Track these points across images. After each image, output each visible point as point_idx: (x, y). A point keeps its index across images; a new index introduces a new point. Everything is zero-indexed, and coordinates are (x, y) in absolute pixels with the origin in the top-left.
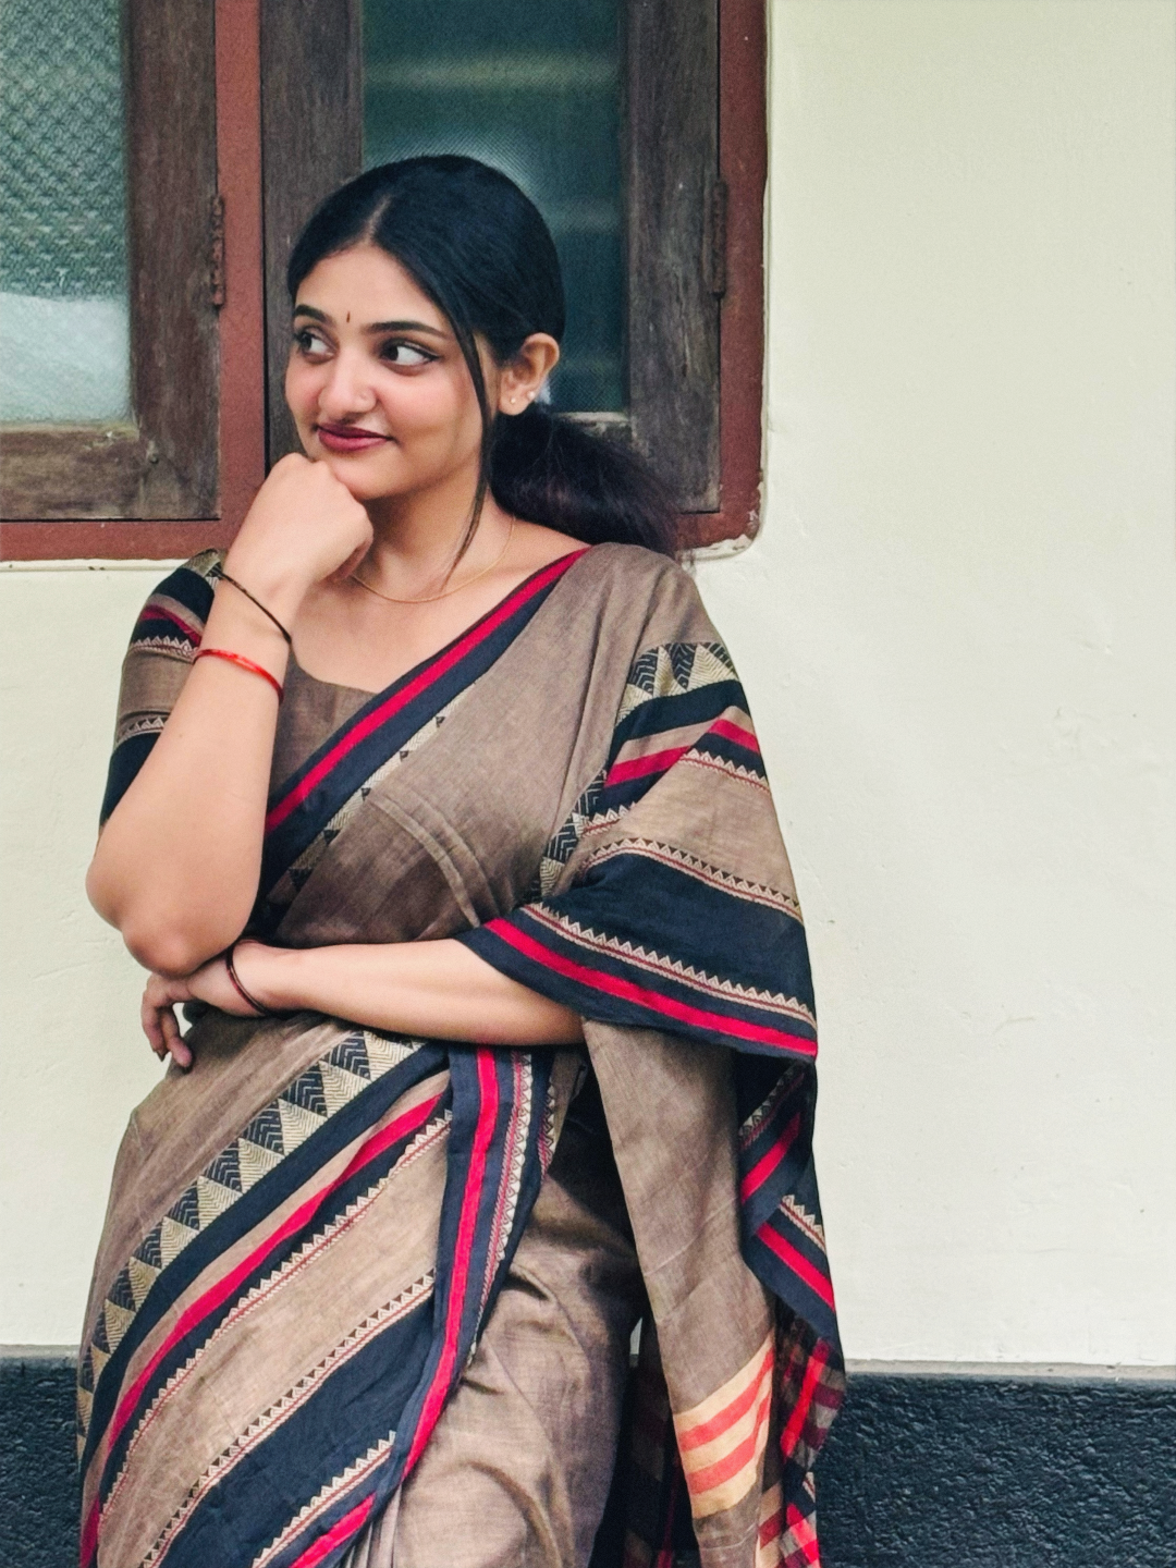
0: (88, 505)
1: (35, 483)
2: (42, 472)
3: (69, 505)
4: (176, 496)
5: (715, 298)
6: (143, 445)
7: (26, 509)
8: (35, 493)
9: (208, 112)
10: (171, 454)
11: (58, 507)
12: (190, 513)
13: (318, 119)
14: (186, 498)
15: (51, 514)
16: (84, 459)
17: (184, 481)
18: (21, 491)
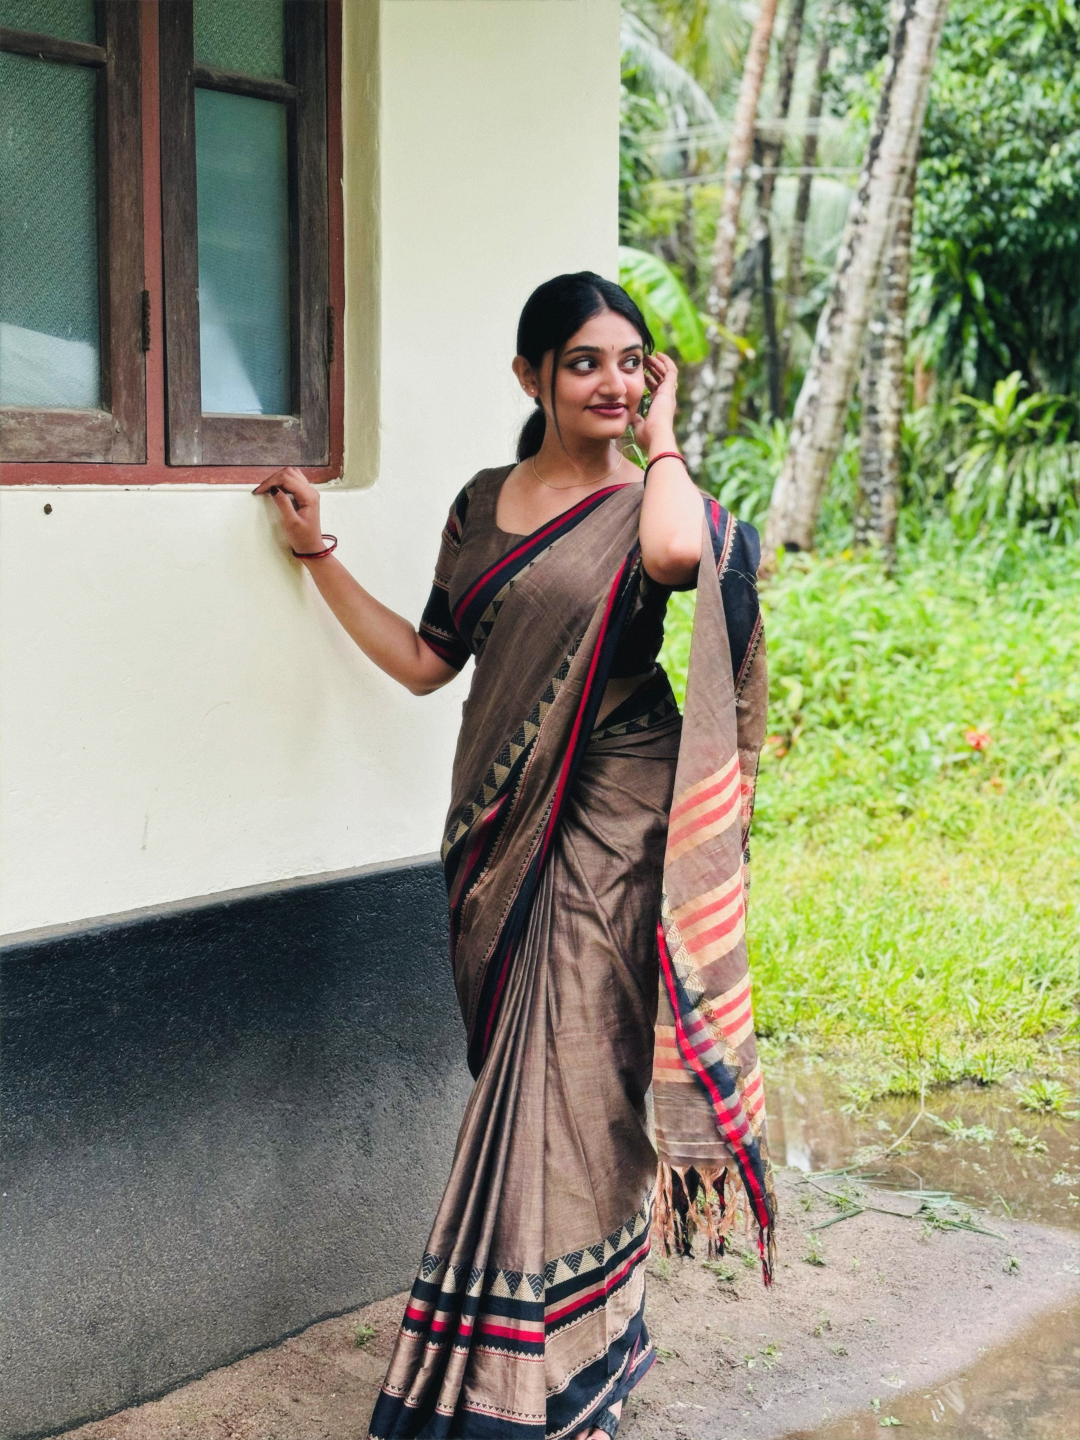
0: (90, 455)
1: (67, 441)
2: (70, 435)
3: (82, 454)
4: (127, 451)
5: (328, 361)
6: (113, 423)
7: (63, 456)
8: (66, 447)
9: (141, 246)
10: (125, 428)
11: (76, 455)
12: (133, 461)
13: (186, 255)
14: (131, 450)
15: (76, 459)
16: (89, 429)
17: (130, 442)
18: (61, 446)
